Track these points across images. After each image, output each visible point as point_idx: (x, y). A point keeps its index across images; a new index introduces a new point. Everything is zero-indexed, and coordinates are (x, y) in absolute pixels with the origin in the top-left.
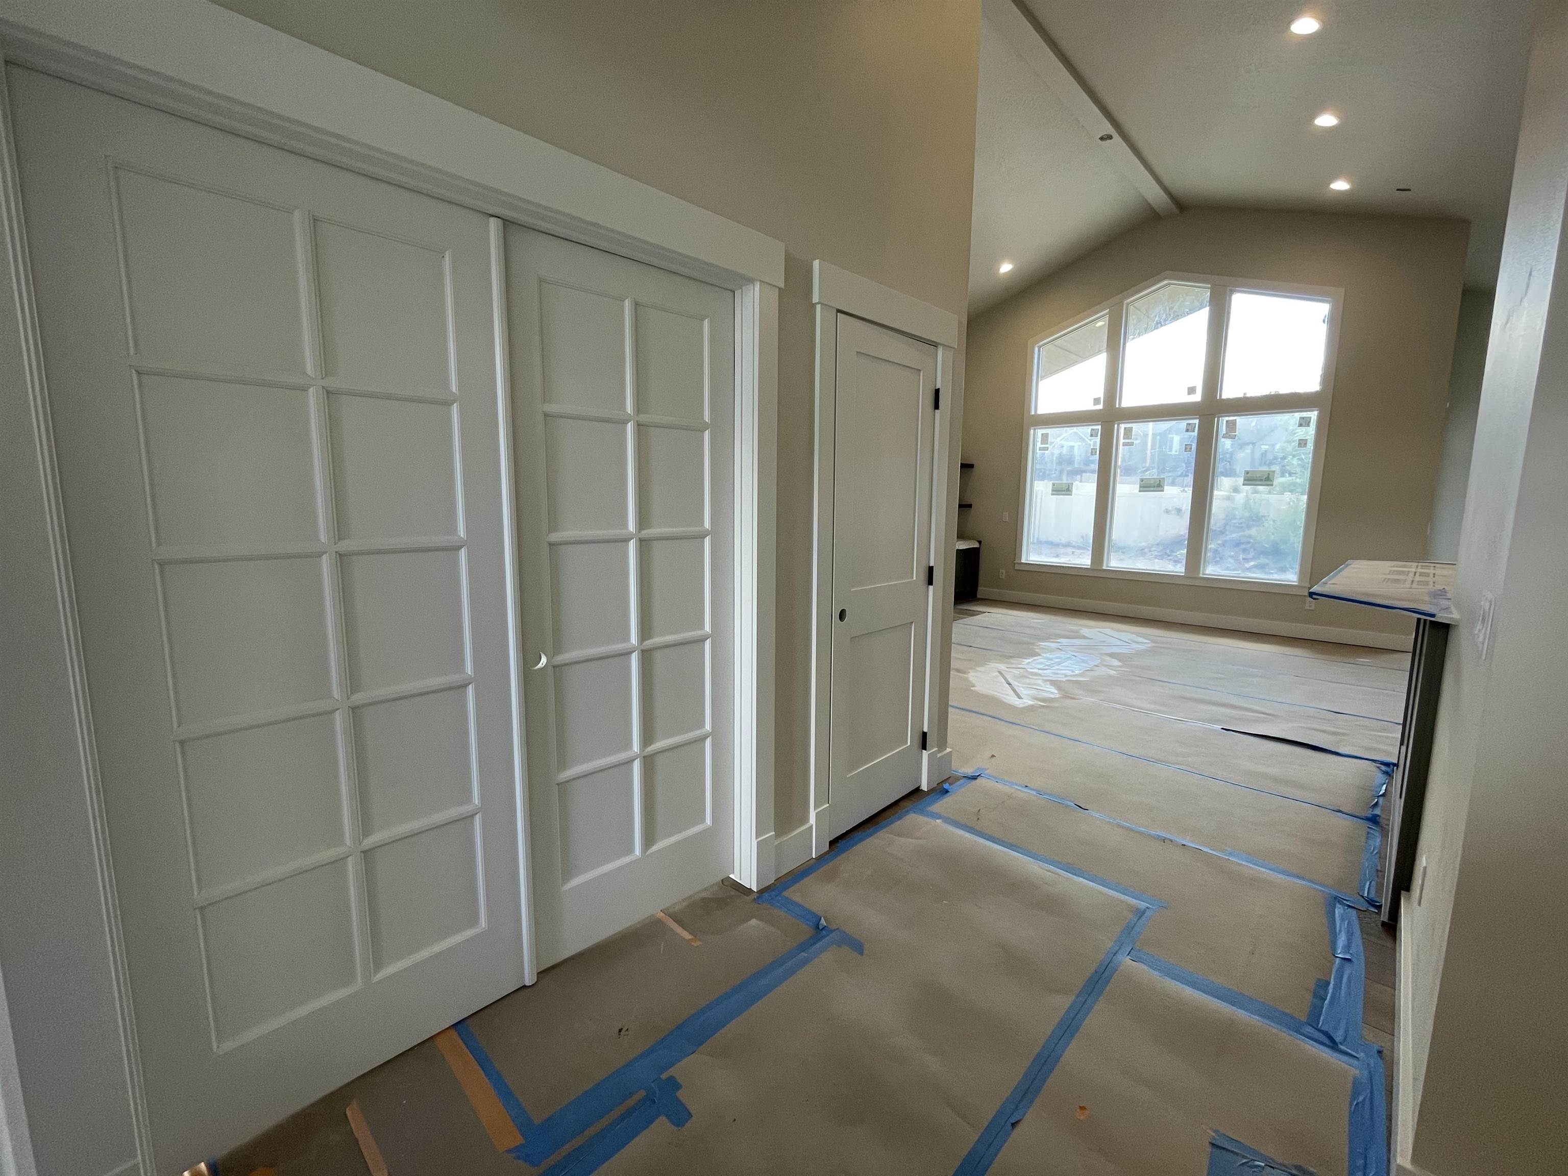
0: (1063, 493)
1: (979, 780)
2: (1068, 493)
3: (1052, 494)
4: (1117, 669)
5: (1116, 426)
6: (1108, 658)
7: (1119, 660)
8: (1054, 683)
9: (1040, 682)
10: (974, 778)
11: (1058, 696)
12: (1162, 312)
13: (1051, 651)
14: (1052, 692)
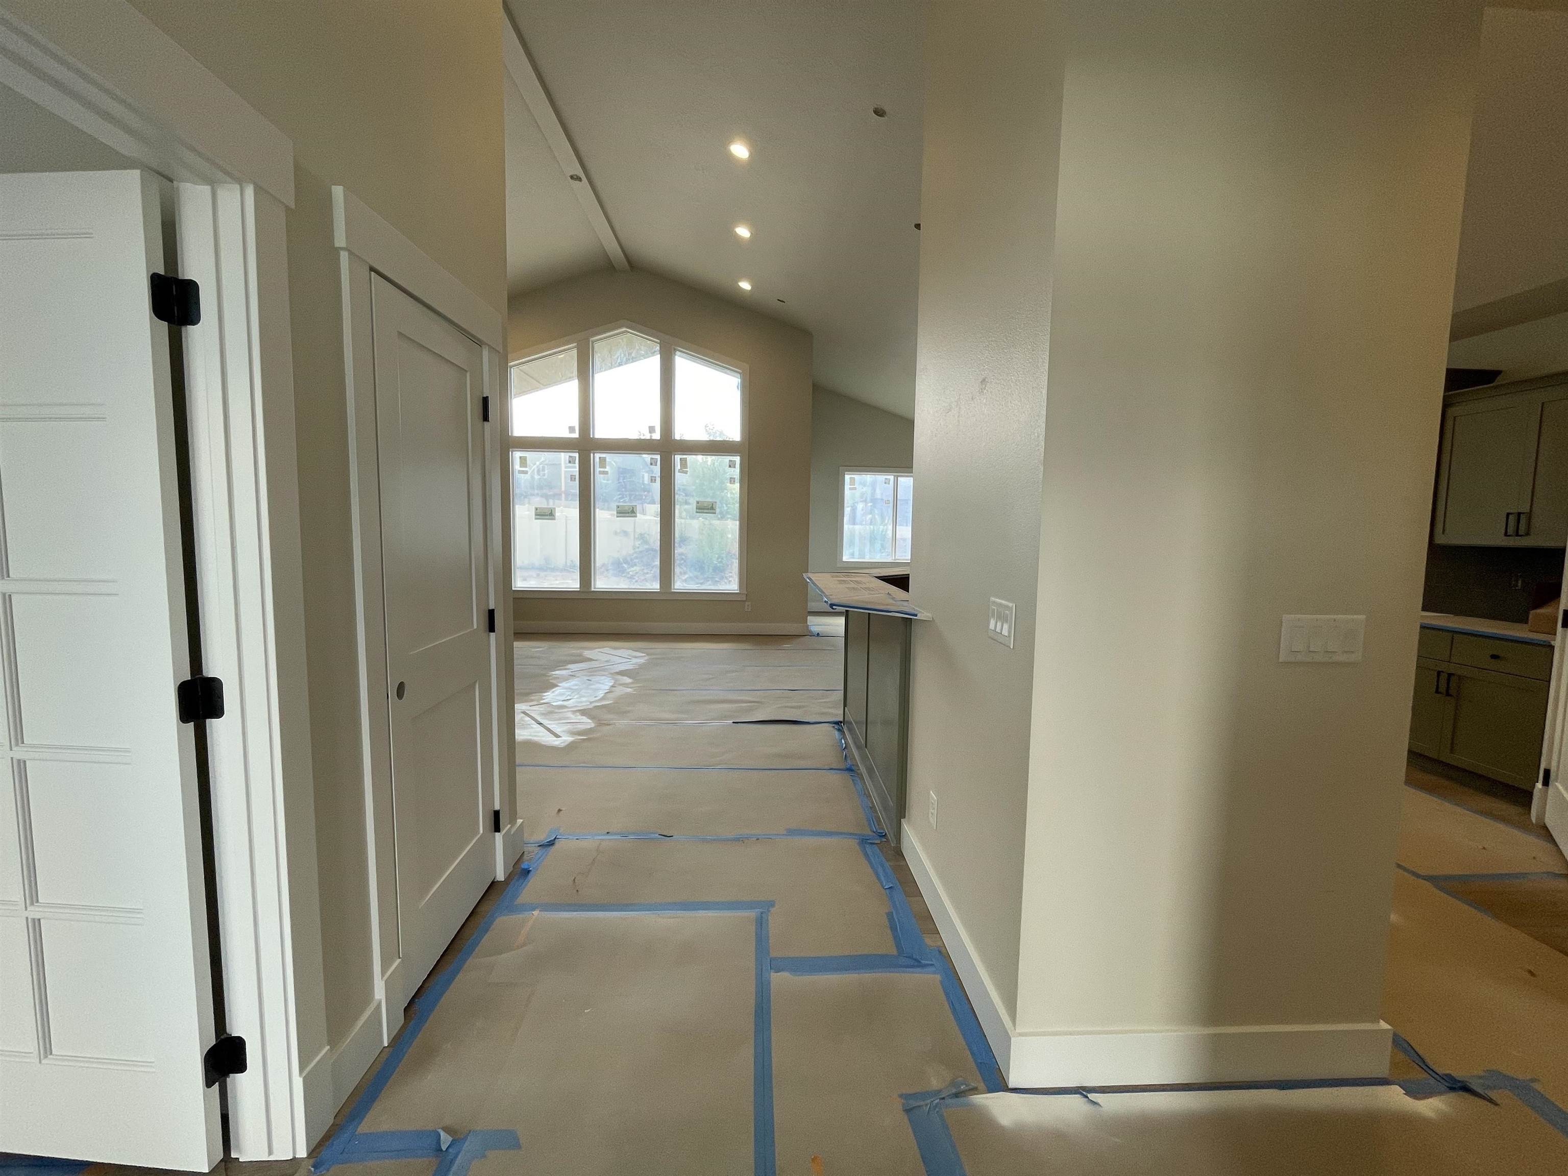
0: (547, 517)
1: (558, 845)
2: (551, 517)
3: (536, 519)
4: (632, 686)
5: (592, 455)
6: (619, 677)
7: (630, 677)
8: (583, 712)
9: (570, 715)
10: (551, 843)
11: (593, 725)
12: (622, 355)
13: (565, 679)
14: (587, 723)
